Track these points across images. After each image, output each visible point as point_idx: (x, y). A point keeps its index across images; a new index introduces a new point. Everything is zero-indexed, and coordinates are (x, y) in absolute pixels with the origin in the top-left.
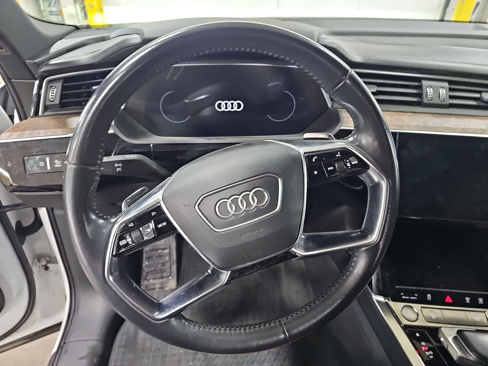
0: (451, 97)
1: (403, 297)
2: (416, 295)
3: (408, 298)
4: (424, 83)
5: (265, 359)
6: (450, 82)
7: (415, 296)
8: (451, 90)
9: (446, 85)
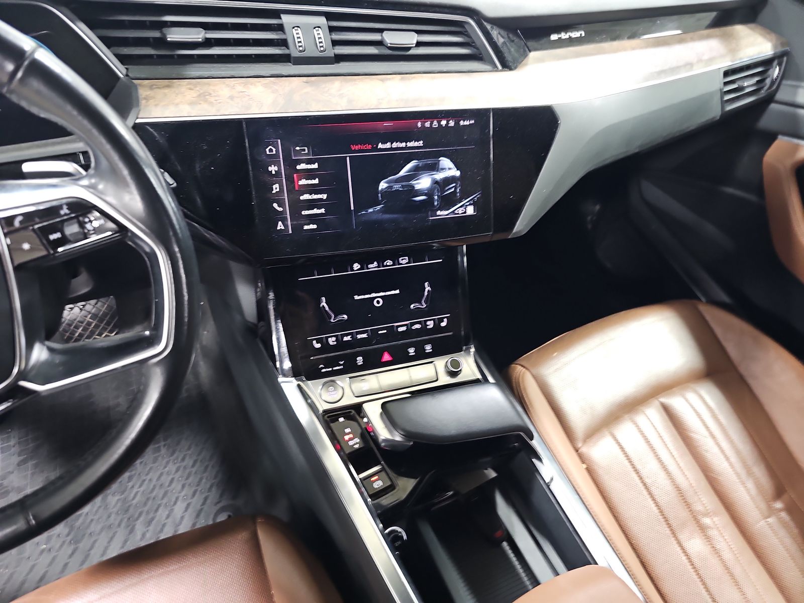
0: (335, 43)
1: (324, 370)
2: (342, 363)
3: (330, 369)
4: (286, 19)
5: (177, 499)
6: (329, 16)
7: (340, 365)
8: (332, 29)
9: (322, 20)
